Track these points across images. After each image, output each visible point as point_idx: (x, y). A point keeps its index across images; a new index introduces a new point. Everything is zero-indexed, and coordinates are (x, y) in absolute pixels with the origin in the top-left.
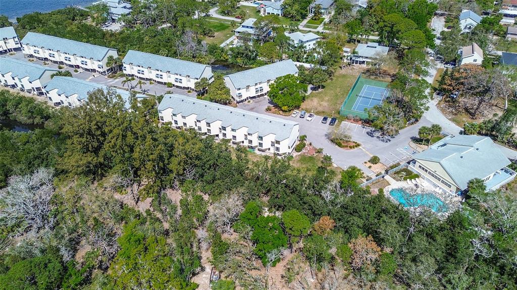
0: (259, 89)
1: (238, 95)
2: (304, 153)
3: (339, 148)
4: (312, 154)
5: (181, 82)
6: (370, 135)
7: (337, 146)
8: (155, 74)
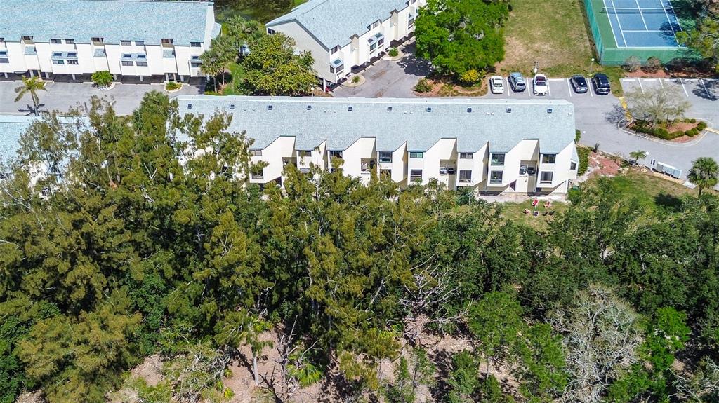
0: (376, 40)
1: (335, 66)
2: (596, 173)
3: (663, 143)
4: (615, 171)
5: (145, 64)
6: (707, 97)
7: (656, 140)
8: (50, 55)
